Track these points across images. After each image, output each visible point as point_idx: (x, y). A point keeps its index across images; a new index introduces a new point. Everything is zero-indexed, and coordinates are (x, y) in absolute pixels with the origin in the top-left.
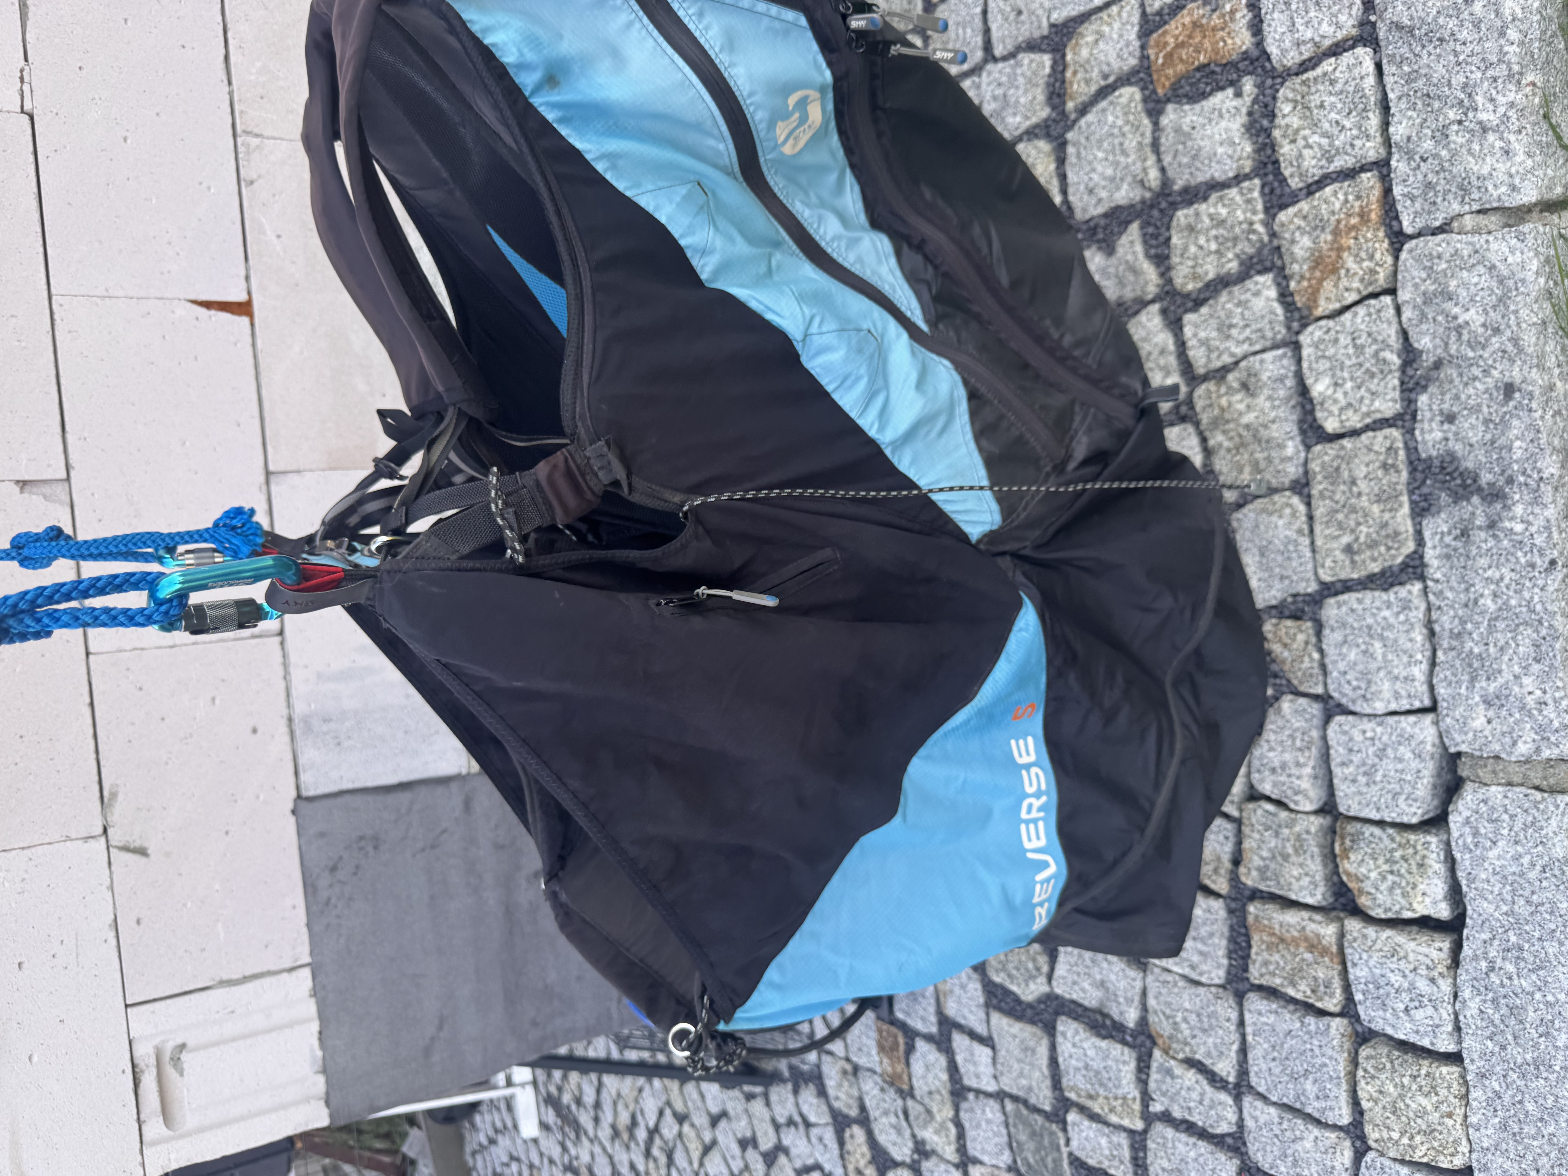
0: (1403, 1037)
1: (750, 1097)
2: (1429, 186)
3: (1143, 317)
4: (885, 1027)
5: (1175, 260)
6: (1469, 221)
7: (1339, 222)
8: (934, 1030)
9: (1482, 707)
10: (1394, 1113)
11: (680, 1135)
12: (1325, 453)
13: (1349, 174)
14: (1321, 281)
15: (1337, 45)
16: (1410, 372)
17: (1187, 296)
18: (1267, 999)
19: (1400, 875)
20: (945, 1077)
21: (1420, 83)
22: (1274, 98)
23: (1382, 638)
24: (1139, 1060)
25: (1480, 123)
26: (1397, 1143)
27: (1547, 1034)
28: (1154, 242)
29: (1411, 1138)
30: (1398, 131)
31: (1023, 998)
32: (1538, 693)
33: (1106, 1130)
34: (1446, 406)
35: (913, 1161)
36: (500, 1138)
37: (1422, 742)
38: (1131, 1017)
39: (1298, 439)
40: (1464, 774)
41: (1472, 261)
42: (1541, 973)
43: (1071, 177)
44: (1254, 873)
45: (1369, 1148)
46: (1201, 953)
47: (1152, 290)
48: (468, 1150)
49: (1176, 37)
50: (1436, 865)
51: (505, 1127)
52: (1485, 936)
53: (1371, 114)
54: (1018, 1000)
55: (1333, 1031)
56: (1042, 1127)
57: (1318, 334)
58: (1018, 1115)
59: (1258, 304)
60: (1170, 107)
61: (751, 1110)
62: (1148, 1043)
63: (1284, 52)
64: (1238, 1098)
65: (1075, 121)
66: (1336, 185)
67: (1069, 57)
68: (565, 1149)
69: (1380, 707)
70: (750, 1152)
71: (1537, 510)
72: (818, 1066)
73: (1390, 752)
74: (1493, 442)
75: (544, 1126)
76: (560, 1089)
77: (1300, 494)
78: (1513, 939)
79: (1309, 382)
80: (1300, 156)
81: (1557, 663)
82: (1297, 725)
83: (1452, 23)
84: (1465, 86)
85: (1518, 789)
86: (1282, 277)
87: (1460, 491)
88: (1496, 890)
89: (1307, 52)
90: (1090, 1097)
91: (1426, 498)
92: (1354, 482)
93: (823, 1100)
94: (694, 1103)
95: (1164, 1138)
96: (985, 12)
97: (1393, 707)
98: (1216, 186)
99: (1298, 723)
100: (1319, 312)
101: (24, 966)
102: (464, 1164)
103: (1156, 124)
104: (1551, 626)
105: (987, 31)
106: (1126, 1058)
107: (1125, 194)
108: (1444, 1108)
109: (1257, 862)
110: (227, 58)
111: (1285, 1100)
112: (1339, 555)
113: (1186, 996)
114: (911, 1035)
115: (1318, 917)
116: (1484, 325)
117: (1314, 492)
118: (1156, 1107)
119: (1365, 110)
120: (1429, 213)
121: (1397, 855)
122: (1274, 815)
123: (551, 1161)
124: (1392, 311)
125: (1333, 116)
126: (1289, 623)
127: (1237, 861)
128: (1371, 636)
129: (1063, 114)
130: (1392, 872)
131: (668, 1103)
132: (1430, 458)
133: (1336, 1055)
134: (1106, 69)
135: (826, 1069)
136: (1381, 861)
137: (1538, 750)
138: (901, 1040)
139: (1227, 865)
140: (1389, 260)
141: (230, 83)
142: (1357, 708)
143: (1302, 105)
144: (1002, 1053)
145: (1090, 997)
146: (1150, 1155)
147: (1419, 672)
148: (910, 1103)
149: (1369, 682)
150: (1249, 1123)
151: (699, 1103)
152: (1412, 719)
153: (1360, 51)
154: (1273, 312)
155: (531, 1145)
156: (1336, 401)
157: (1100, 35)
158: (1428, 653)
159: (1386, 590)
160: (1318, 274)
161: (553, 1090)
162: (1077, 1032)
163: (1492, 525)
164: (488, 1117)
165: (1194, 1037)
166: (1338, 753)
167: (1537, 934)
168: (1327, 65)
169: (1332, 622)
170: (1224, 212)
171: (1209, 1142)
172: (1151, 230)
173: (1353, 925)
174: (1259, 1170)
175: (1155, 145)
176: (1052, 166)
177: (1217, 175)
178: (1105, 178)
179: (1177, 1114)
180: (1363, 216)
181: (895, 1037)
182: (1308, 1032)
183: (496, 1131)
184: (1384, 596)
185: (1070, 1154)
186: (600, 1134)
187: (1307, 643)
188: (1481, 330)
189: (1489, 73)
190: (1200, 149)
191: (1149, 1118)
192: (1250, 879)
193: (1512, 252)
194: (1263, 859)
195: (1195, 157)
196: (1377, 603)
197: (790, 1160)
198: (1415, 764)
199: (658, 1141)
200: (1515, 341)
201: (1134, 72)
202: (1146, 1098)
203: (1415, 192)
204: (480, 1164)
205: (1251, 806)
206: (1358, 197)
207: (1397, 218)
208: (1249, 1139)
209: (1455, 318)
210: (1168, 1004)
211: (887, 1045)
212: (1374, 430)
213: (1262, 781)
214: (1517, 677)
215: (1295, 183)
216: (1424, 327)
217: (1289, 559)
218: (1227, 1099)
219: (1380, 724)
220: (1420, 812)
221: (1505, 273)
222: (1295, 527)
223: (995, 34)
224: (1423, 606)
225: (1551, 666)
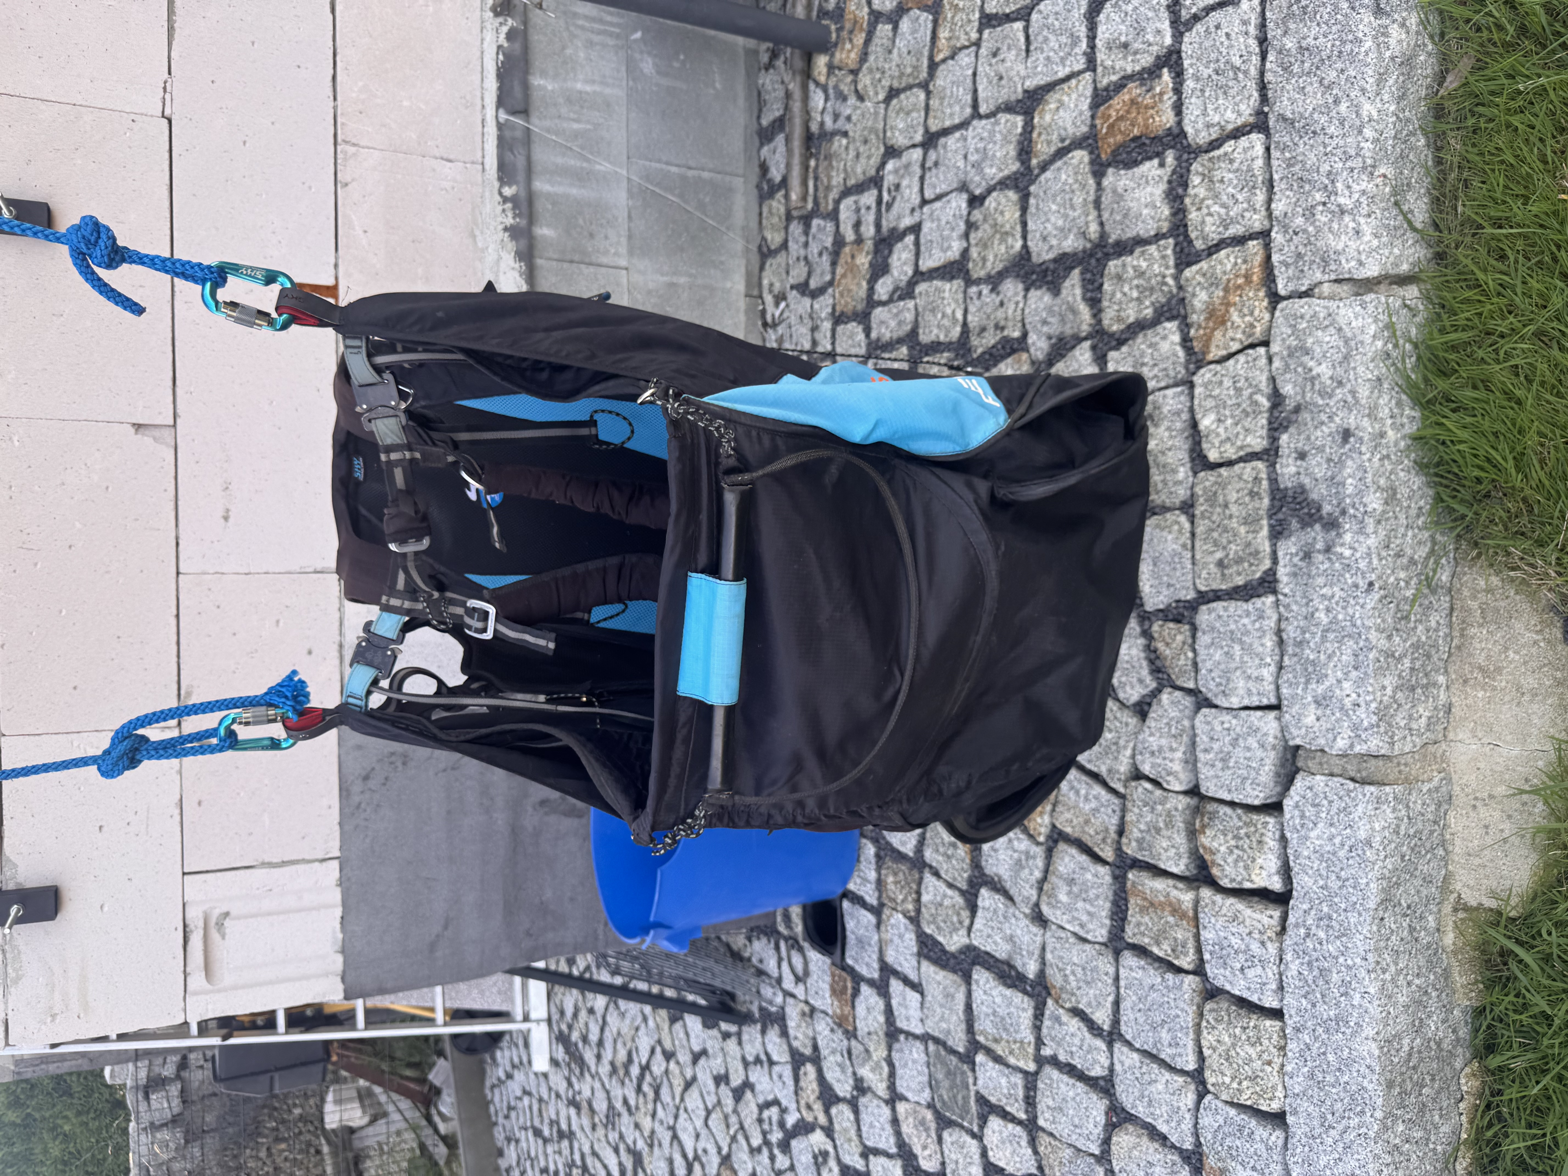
0: (1237, 993)
1: (726, 1036)
2: (1299, 256)
3: (1077, 352)
4: (837, 972)
5: (1105, 303)
6: (1326, 288)
7: (1229, 281)
8: (876, 975)
9: (1313, 706)
10: (1227, 1060)
11: (667, 1072)
12: (1208, 478)
13: (1240, 241)
14: (1214, 329)
15: (1237, 129)
16: (1276, 414)
17: (1112, 335)
18: (1138, 956)
19: (1244, 850)
20: (882, 1019)
21: (1297, 168)
22: (1189, 171)
23: (1241, 642)
24: (1036, 1008)
25: (1339, 206)
26: (1228, 1087)
27: (1345, 994)
28: (1090, 287)
29: (1240, 1083)
30: (1279, 207)
31: (947, 948)
32: (1354, 696)
33: (1006, 1071)
34: (1300, 445)
35: (853, 1097)
36: (516, 1073)
37: (1265, 734)
38: (1031, 969)
39: (1189, 465)
40: (1300, 764)
41: (1326, 323)
42: (1344, 939)
43: (1031, 225)
44: (1134, 844)
45: (1209, 1092)
46: (1089, 914)
47: (1085, 329)
48: (488, 1083)
49: (1118, 111)
50: (1271, 842)
51: (521, 1063)
52: (1305, 906)
53: (1258, 192)
54: (944, 951)
55: (1185, 986)
56: (956, 1067)
57: (1208, 376)
58: (938, 1055)
59: (1165, 346)
60: (1110, 171)
61: (726, 1049)
62: (1044, 994)
63: (1197, 131)
64: (1110, 1045)
65: (1038, 176)
66: (1230, 249)
67: (1036, 120)
68: (570, 1084)
69: (1235, 702)
70: (723, 1086)
71: (1362, 539)
72: (783, 1008)
73: (1241, 741)
74: (1333, 478)
75: (554, 1062)
76: (570, 1027)
77: (1186, 513)
78: (1325, 909)
79: (1198, 416)
80: (1203, 222)
81: (1370, 671)
82: (1173, 714)
83: (1323, 119)
84: (1330, 173)
85: (1336, 779)
86: (1185, 326)
87: (1307, 518)
88: (1315, 866)
89: (1215, 133)
90: (996, 1041)
91: (1280, 522)
92: (1226, 506)
93: (784, 1040)
94: (680, 1040)
95: (1051, 1079)
96: (975, 74)
97: (1246, 702)
98: (1140, 242)
99: (1174, 713)
100: (1210, 357)
101: (104, 829)
102: (484, 1096)
103: (1099, 184)
104: (1367, 639)
105: (975, 91)
106: (1025, 1005)
107: (1071, 244)
108: (1265, 1056)
109: (1136, 834)
110: (334, 78)
111: (1146, 1047)
112: (1212, 568)
113: (1075, 952)
114: (858, 979)
115: (1181, 885)
116: (1331, 378)
117: (1197, 512)
118: (1047, 1052)
119: (1254, 187)
120: (1299, 279)
121: (1242, 832)
122: (1151, 792)
123: (558, 1096)
124: (1264, 361)
125: (1230, 190)
126: (1171, 625)
127: (1121, 832)
128: (1233, 640)
129: (1029, 168)
130: (1237, 847)
131: (659, 1042)
132: (1286, 489)
133: (1186, 1008)
134: (1063, 133)
135: (788, 1010)
136: (1230, 836)
137: (1352, 746)
138: (849, 985)
139: (1113, 835)
140: (1267, 316)
141: (335, 99)
142: (1217, 702)
143: (1207, 178)
144: (929, 998)
145: (1000, 949)
146: (1039, 1093)
147: (1268, 673)
148: (854, 1043)
149: (1228, 680)
150: (1118, 1067)
151: (685, 1042)
152: (1259, 713)
153: (1254, 136)
154: (1175, 355)
155: (542, 1079)
156: (1218, 435)
157: (1061, 104)
158: (1277, 658)
159: (1247, 601)
160: (1211, 324)
161: (564, 1027)
162: (988, 981)
163: (1328, 550)
164: (507, 1053)
165: (1079, 988)
166: (1202, 740)
167: (1343, 906)
168: (1228, 147)
169: (1204, 626)
170: (1144, 264)
171: (1087, 1084)
172: (1088, 276)
173: (1206, 893)
174: (1123, 1109)
175: (1097, 204)
176: (1017, 214)
177: (1141, 232)
178: (1056, 228)
179: (1062, 1058)
180: (1248, 277)
181: (845, 981)
182: (1167, 987)
183: (514, 1066)
184: (1245, 606)
185: (977, 1092)
186: (600, 1070)
187: (1184, 643)
188: (1329, 382)
189: (1349, 164)
190: (1129, 209)
191: (1040, 1061)
192: (1131, 849)
193: (1356, 318)
194: (1141, 831)
195: (1126, 216)
196: (1239, 612)
197: (754, 1096)
198: (1260, 753)
199: (648, 1078)
200: (1353, 392)
201: (1085, 138)
202: (1039, 1042)
203: (1289, 260)
204: (497, 1099)
205: (1133, 784)
206: (1245, 262)
207: (1274, 281)
208: (1117, 1081)
209: (1311, 370)
210: (1061, 958)
211: (838, 988)
212: (1245, 461)
213: (1143, 762)
214: (1339, 681)
215: (1199, 245)
216: (1288, 376)
217: (1175, 569)
218: (1101, 1044)
219: (1235, 717)
220: (1262, 795)
221: (1349, 335)
222: (1181, 542)
223: (981, 95)
224: (1275, 617)
225: (1366, 673)
